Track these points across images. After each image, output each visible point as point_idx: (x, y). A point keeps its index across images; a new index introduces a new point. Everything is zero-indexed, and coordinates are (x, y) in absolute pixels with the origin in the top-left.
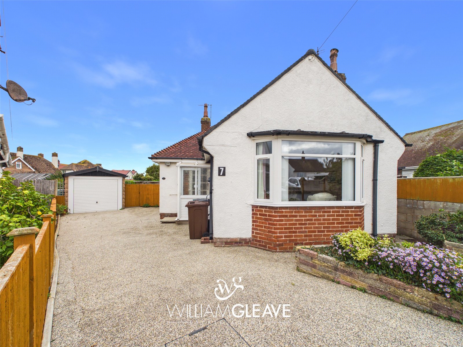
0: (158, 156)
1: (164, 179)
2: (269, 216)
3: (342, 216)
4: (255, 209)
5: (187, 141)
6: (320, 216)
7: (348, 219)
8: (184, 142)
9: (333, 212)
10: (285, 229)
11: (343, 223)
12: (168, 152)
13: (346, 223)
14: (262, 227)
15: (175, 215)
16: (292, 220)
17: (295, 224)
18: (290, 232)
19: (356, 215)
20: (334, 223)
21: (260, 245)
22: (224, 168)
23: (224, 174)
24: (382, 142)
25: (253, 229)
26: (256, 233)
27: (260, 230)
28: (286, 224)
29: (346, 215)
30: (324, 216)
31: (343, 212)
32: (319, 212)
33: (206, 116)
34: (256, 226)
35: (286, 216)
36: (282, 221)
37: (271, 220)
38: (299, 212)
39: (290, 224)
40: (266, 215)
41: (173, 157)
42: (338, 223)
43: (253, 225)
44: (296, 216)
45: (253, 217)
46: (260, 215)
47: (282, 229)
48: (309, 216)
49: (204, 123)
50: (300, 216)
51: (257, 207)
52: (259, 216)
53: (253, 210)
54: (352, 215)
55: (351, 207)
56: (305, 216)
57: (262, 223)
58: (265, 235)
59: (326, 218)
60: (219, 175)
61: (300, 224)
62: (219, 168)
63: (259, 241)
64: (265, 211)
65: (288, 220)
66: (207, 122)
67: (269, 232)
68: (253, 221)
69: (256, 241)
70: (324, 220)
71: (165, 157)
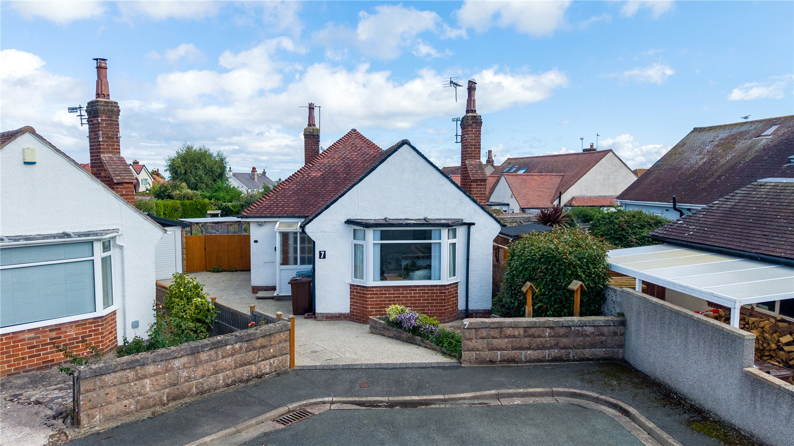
0: (248, 213)
1: (256, 242)
2: (363, 294)
3: (428, 293)
4: (352, 287)
5: (285, 185)
6: (406, 294)
7: (433, 296)
8: (281, 189)
9: (419, 290)
10: (376, 304)
11: (428, 300)
12: (261, 206)
13: (432, 300)
14: (357, 303)
15: (273, 288)
16: (382, 297)
17: (385, 301)
18: (380, 308)
19: (440, 293)
20: (420, 300)
21: (356, 319)
22: (325, 252)
23: (324, 257)
24: (474, 224)
25: (351, 305)
26: (354, 309)
27: (356, 306)
28: (377, 301)
29: (431, 293)
30: (411, 293)
31: (428, 290)
32: (407, 290)
33: (311, 123)
34: (354, 302)
35: (377, 294)
36: (373, 298)
37: (364, 297)
38: (388, 291)
39: (380, 301)
40: (360, 293)
41: (268, 215)
42: (423, 300)
43: (351, 301)
44: (386, 294)
45: (351, 295)
46: (356, 292)
47: (373, 305)
48: (397, 294)
49: (309, 136)
50: (389, 294)
51: (354, 285)
52: (355, 294)
53: (351, 289)
54: (437, 293)
55: (436, 286)
56: (394, 294)
57: (358, 300)
58: (360, 310)
59: (413, 295)
60: (320, 258)
61: (389, 301)
62: (320, 252)
63: (356, 316)
64: (360, 290)
65: (378, 298)
66: (313, 135)
67: (363, 307)
68: (351, 298)
69: (353, 315)
70: (411, 297)
71: (257, 215)
